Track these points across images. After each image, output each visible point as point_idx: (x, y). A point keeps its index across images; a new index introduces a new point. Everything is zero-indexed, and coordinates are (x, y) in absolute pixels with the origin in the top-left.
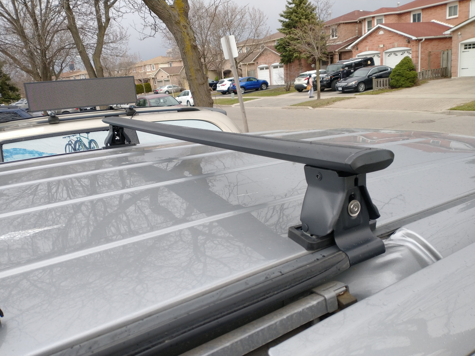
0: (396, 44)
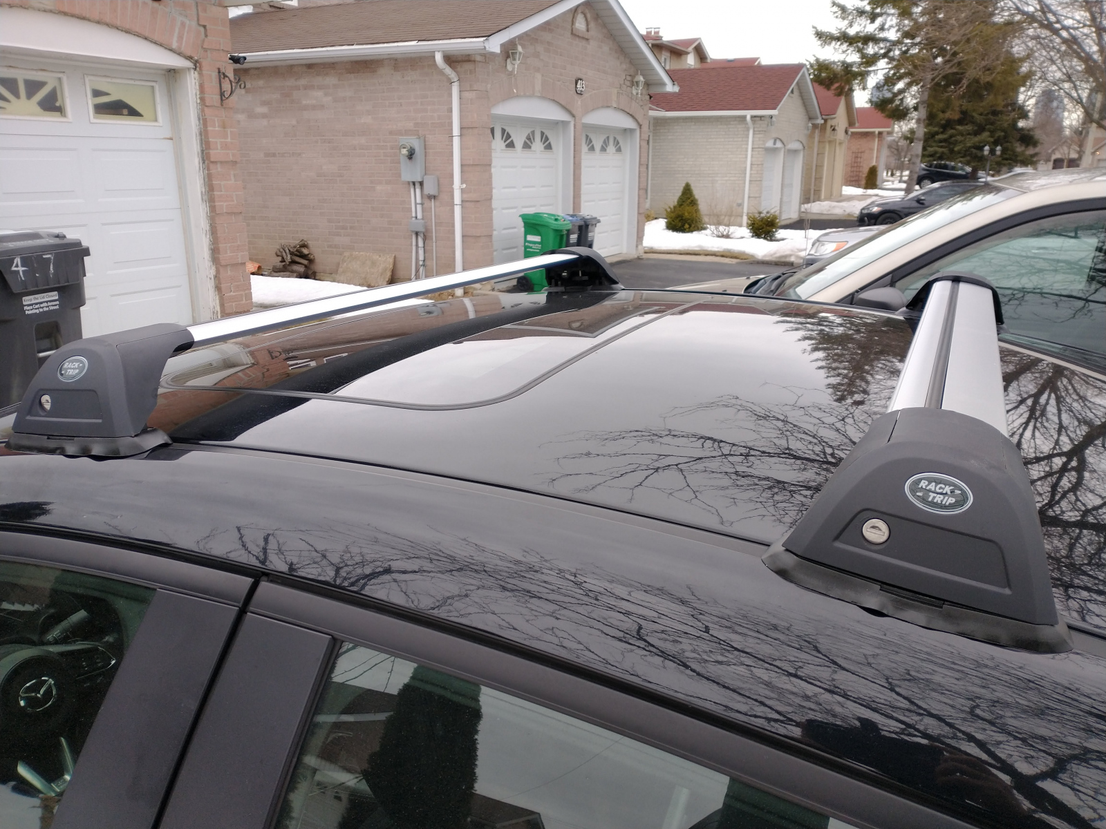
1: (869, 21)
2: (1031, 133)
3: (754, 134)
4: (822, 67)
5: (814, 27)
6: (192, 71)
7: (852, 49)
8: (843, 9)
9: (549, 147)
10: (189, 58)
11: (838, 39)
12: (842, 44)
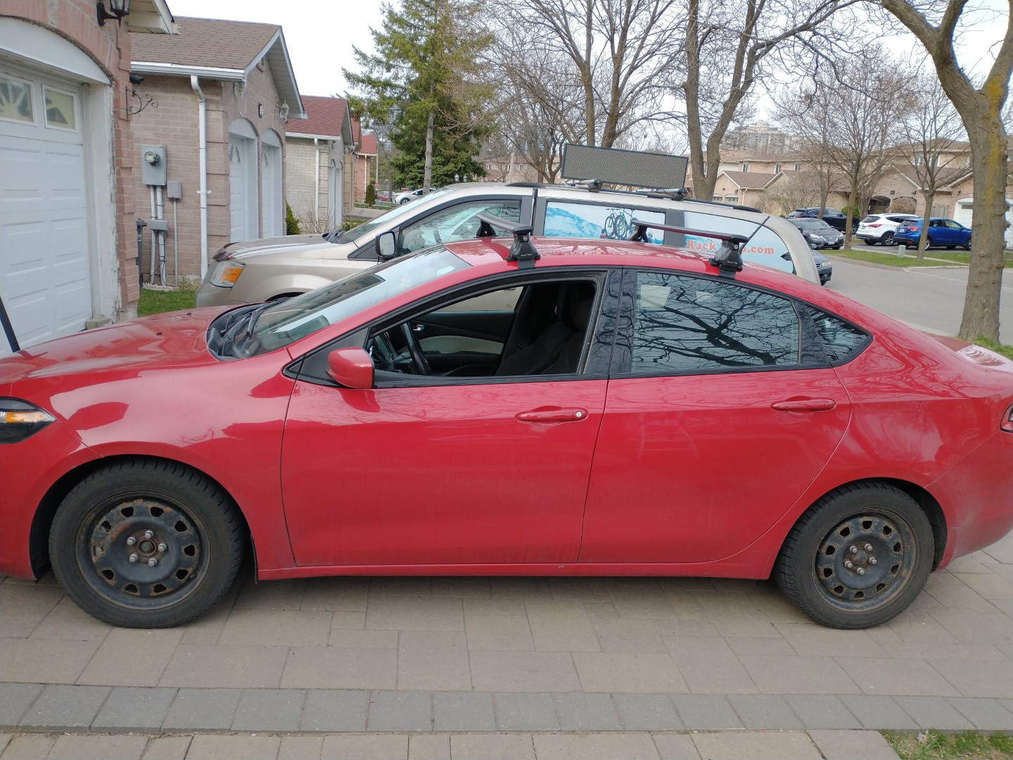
2: (481, 166)
3: (320, 155)
4: (352, 101)
5: (343, 69)
6: (108, 87)
9: (239, 160)
10: (109, 75)
11: (363, 81)
12: (367, 86)
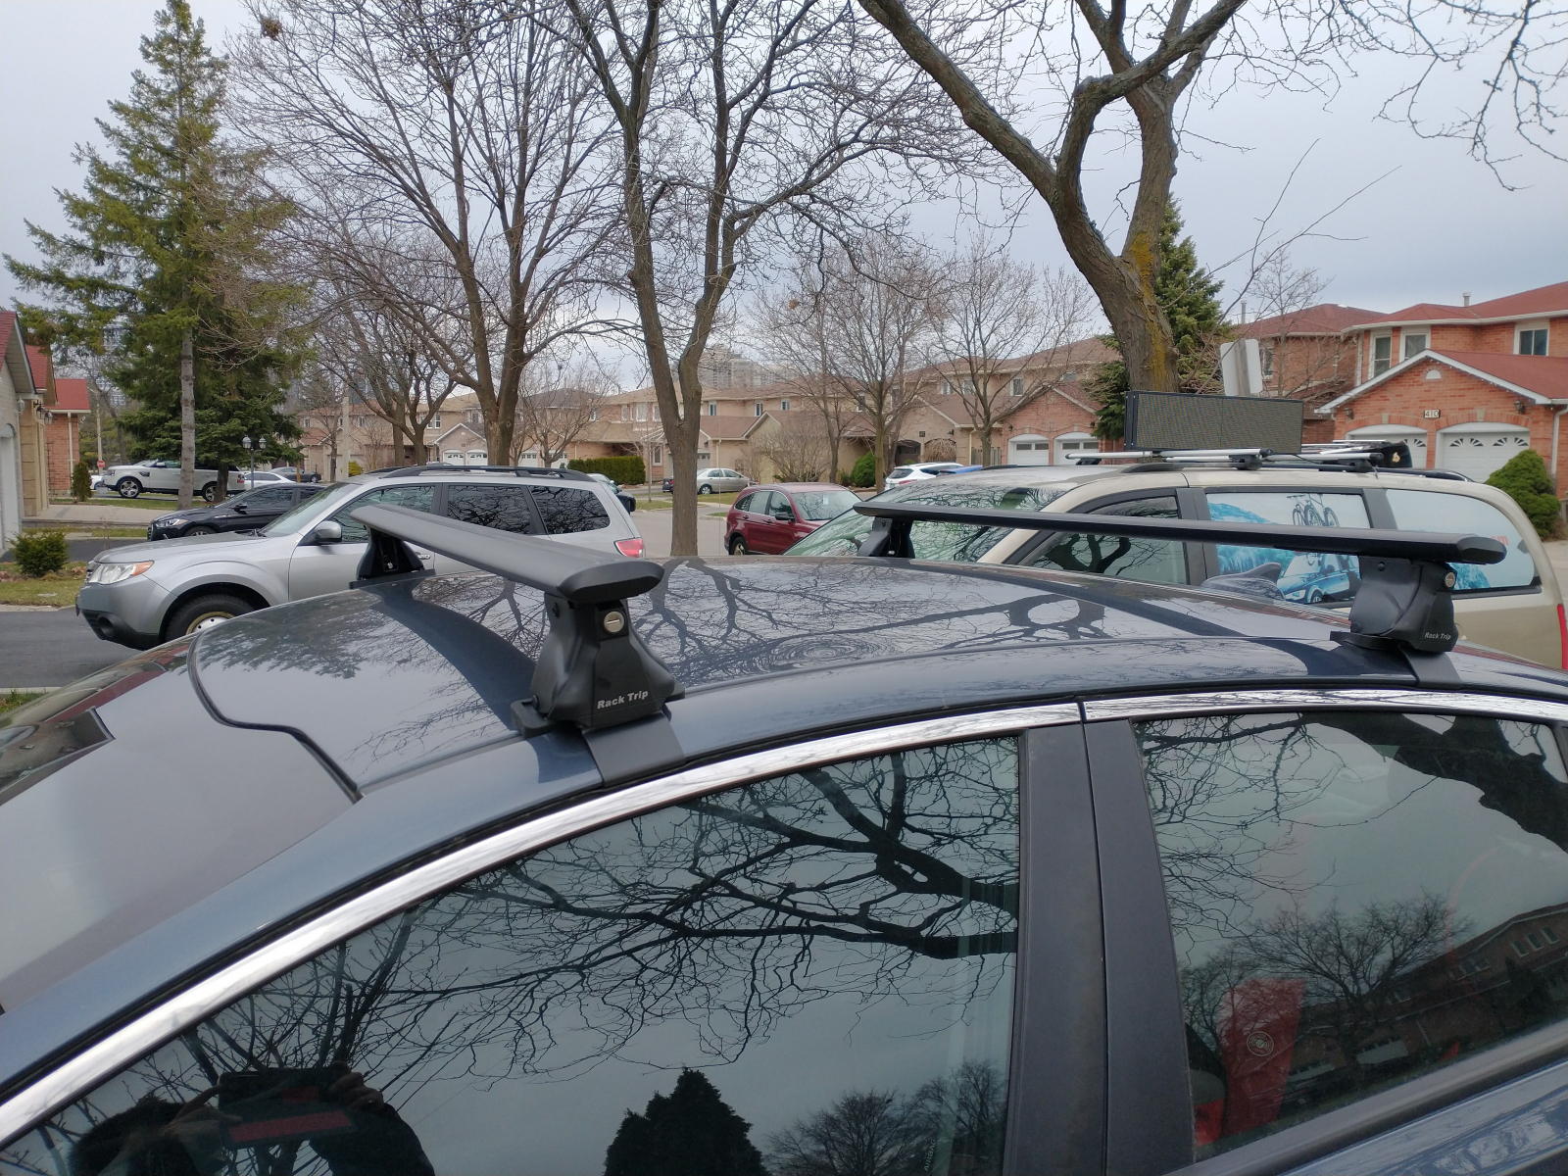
0: (1480, 413)
1: (92, 262)
4: (32, 316)
5: (6, 257)
7: (71, 296)
8: (49, 239)
11: (47, 279)
12: (56, 287)
